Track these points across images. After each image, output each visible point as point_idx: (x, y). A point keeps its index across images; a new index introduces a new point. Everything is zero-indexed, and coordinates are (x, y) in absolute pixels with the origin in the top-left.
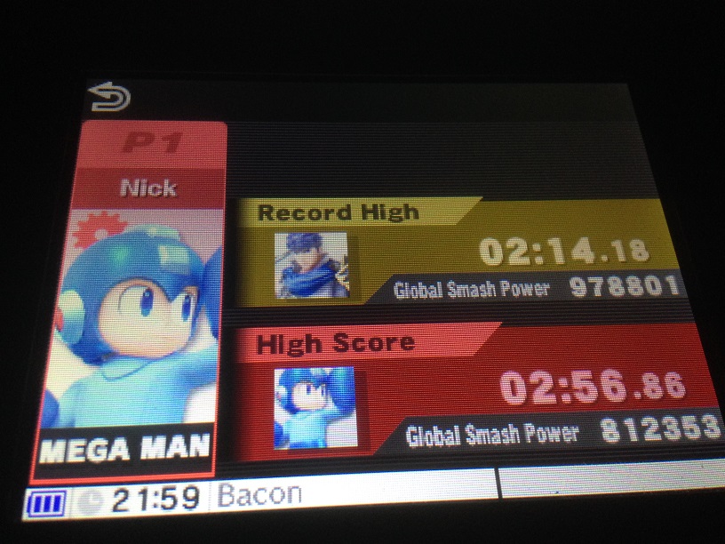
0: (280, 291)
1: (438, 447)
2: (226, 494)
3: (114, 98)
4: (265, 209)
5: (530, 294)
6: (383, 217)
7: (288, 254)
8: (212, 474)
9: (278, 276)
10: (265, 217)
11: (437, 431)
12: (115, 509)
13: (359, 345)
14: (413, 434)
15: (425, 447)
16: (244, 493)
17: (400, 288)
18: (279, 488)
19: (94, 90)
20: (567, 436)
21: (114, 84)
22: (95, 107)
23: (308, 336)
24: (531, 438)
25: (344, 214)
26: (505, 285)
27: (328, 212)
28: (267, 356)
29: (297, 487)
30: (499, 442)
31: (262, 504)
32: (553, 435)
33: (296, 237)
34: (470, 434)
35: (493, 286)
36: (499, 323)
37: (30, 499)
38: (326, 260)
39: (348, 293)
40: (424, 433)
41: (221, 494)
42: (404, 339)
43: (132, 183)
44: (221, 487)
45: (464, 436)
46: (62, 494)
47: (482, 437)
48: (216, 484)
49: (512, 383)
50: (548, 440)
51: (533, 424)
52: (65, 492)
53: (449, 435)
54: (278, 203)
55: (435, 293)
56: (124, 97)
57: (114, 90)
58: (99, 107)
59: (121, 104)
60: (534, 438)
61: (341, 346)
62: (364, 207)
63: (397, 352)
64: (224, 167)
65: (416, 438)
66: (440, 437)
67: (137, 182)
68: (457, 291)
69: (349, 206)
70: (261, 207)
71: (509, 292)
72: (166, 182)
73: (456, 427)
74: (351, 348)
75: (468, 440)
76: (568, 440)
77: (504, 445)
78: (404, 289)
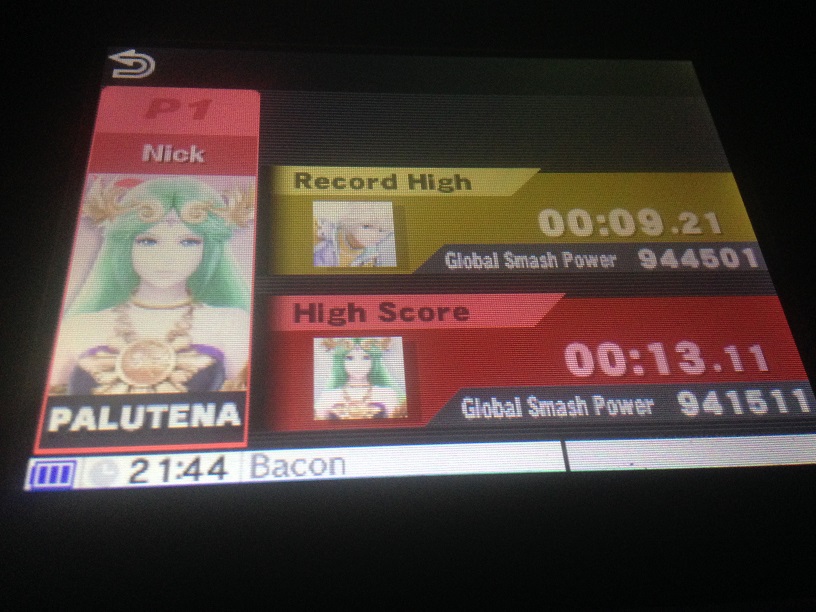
1: (497, 419)
2: (260, 464)
3: (137, 66)
4: (302, 177)
5: (596, 265)
6: (432, 187)
8: (244, 444)
10: (302, 185)
11: (496, 403)
12: (132, 480)
13: (408, 314)
14: (469, 405)
15: (483, 419)
16: (280, 465)
17: (451, 258)
18: (320, 459)
19: (115, 57)
20: (641, 409)
21: (137, 52)
22: (116, 74)
23: (351, 305)
24: (601, 410)
25: (389, 183)
26: (568, 257)
27: (371, 181)
28: (305, 324)
29: (340, 459)
30: (565, 414)
31: (301, 474)
32: (626, 407)
34: (532, 405)
35: (554, 257)
36: (562, 295)
37: (34, 469)
40: (481, 405)
41: (254, 465)
42: (457, 309)
43: (155, 148)
44: (254, 458)
45: (525, 408)
46: (71, 465)
47: (546, 410)
48: (248, 455)
49: (578, 355)
50: (619, 413)
51: (603, 396)
52: (74, 462)
53: (509, 407)
54: (316, 171)
55: (491, 263)
56: (148, 64)
57: (137, 58)
58: (121, 74)
59: (145, 72)
60: (604, 411)
61: (387, 316)
63: (450, 322)
64: (255, 132)
66: (499, 408)
67: (161, 148)
68: (515, 262)
69: (394, 176)
70: (298, 175)
71: (572, 264)
72: (193, 148)
73: (517, 399)
74: (398, 319)
75: (531, 412)
76: (641, 413)
77: (571, 417)
78: (456, 258)
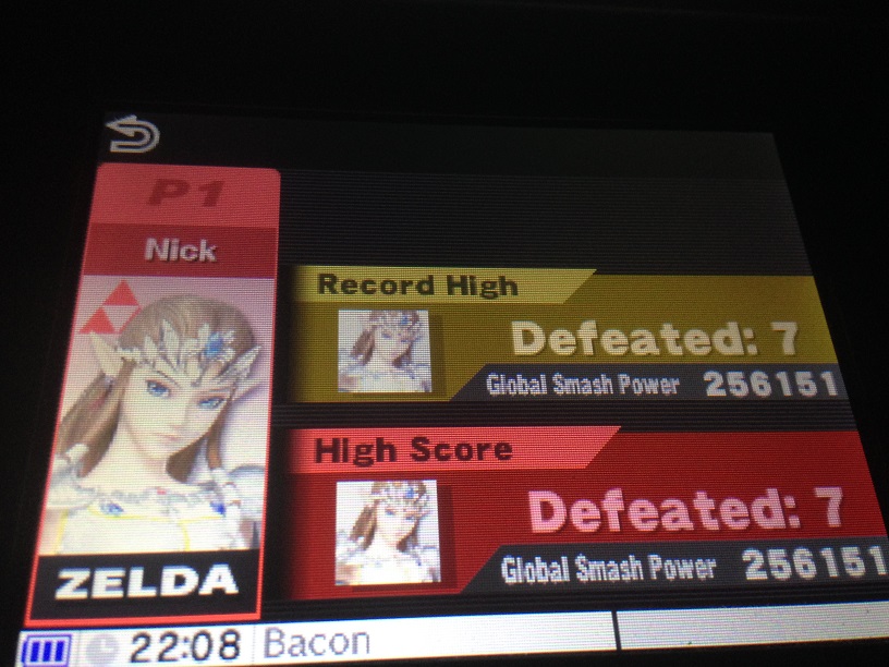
1: (541, 584)
2: (274, 641)
3: (138, 136)
4: (327, 280)
5: (656, 392)
6: (473, 293)
8: (257, 616)
10: (326, 289)
11: (540, 564)
12: (134, 659)
13: (443, 452)
14: (509, 566)
15: (525, 584)
16: (297, 641)
17: (494, 381)
18: (341, 635)
19: (113, 125)
20: (702, 572)
21: (139, 119)
22: (114, 147)
23: (379, 440)
24: (657, 573)
25: (425, 287)
26: (624, 380)
27: (405, 284)
28: (327, 466)
29: (364, 634)
30: (617, 578)
31: (320, 654)
32: (684, 570)
34: (581, 567)
35: (609, 381)
36: (617, 428)
37: (25, 645)
40: (524, 566)
41: (268, 641)
42: (499, 445)
43: (160, 243)
44: (268, 633)
45: (573, 570)
46: (66, 639)
47: (596, 572)
48: (262, 628)
50: (677, 577)
51: (660, 555)
52: (70, 636)
53: (555, 569)
54: (343, 272)
55: (538, 388)
56: (152, 136)
57: (139, 126)
58: (120, 146)
59: (149, 143)
60: (661, 573)
61: (420, 454)
62: (450, 278)
63: (490, 462)
64: (276, 226)
65: (514, 573)
66: (543, 570)
67: (166, 242)
68: (565, 387)
69: (431, 277)
70: (322, 276)
71: (629, 389)
72: (203, 243)
73: (564, 559)
74: (433, 456)
75: (579, 575)
76: (702, 576)
77: (624, 582)
78: (499, 382)
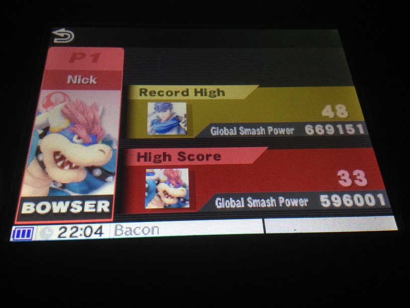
0: (150, 131)
1: (232, 208)
2: (119, 229)
3: (66, 36)
4: (143, 91)
5: (284, 133)
6: (206, 95)
7: (155, 113)
8: (112, 220)
9: (149, 124)
10: (143, 94)
11: (232, 200)
12: (59, 236)
13: (191, 158)
14: (219, 201)
15: (225, 208)
16: (128, 230)
17: (214, 130)
18: (147, 227)
19: (55, 32)
20: (301, 203)
21: (66, 30)
22: (56, 41)
23: (164, 153)
24: (282, 204)
25: (185, 93)
26: (270, 129)
27: (176, 92)
28: (142, 163)
29: (157, 227)
30: (265, 206)
31: (138, 235)
32: (295, 203)
33: (159, 105)
34: (249, 202)
35: (264, 129)
36: (266, 148)
37: (14, 231)
38: (175, 116)
39: (186, 132)
41: (116, 230)
42: (215, 155)
43: (73, 77)
44: (116, 226)
45: (246, 203)
46: (32, 229)
47: (256, 204)
48: (113, 225)
50: (291, 205)
51: (283, 197)
52: (33, 228)
53: (238, 202)
54: (150, 88)
55: (233, 132)
56: (71, 35)
57: (66, 33)
58: (58, 40)
59: (69, 39)
60: (284, 204)
61: (182, 158)
63: (212, 161)
64: (121, 68)
65: (220, 204)
66: (233, 203)
67: (76, 77)
68: (244, 132)
69: (188, 90)
70: (141, 90)
71: (272, 133)
72: (91, 77)
73: (242, 199)
74: (187, 160)
75: (248, 205)
76: (302, 205)
77: (268, 207)
78: (216, 130)
